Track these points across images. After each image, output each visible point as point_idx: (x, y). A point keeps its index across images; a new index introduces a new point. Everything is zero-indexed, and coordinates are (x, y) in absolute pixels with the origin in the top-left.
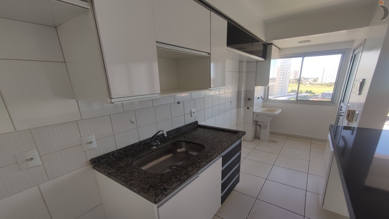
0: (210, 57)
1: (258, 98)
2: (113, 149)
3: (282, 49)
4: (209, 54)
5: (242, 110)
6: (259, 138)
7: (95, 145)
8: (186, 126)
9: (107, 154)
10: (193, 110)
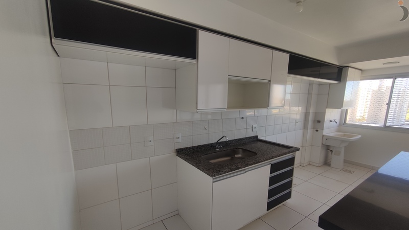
0: (270, 83)
1: (331, 121)
2: (190, 145)
3: (364, 70)
4: (270, 81)
5: (309, 132)
6: (329, 165)
7: (180, 140)
8: (246, 138)
9: (186, 148)
10: (254, 126)
